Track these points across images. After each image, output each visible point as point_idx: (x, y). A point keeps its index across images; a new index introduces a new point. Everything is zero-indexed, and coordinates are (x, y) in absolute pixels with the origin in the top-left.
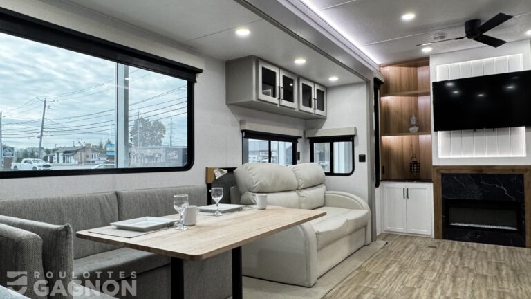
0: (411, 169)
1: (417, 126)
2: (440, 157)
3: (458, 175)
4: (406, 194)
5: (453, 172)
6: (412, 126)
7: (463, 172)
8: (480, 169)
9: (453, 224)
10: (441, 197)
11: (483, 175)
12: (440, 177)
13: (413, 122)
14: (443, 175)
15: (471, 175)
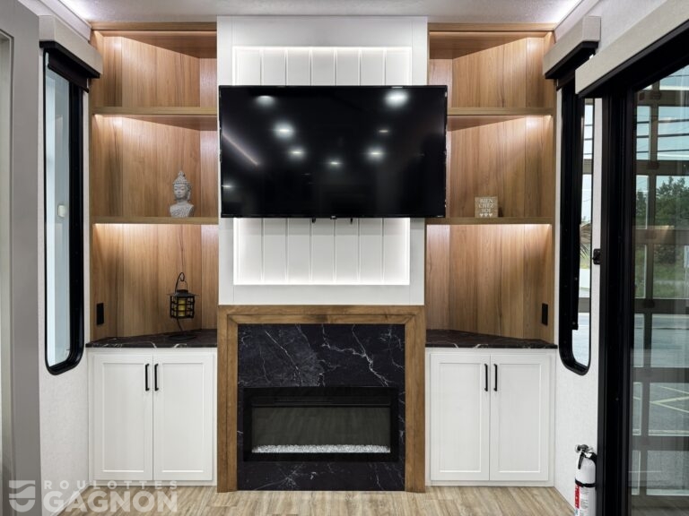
0: (171, 309)
1: (190, 201)
2: (237, 281)
3: (275, 328)
4: (152, 380)
5: (265, 320)
6: (177, 200)
7: (286, 320)
8: (321, 311)
9: (260, 450)
10: (236, 383)
11: (327, 326)
12: (235, 333)
13: (180, 190)
14: (241, 327)
15: (303, 326)
